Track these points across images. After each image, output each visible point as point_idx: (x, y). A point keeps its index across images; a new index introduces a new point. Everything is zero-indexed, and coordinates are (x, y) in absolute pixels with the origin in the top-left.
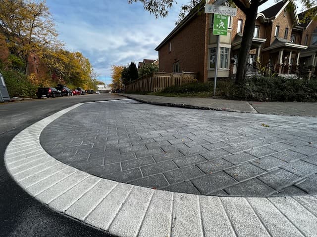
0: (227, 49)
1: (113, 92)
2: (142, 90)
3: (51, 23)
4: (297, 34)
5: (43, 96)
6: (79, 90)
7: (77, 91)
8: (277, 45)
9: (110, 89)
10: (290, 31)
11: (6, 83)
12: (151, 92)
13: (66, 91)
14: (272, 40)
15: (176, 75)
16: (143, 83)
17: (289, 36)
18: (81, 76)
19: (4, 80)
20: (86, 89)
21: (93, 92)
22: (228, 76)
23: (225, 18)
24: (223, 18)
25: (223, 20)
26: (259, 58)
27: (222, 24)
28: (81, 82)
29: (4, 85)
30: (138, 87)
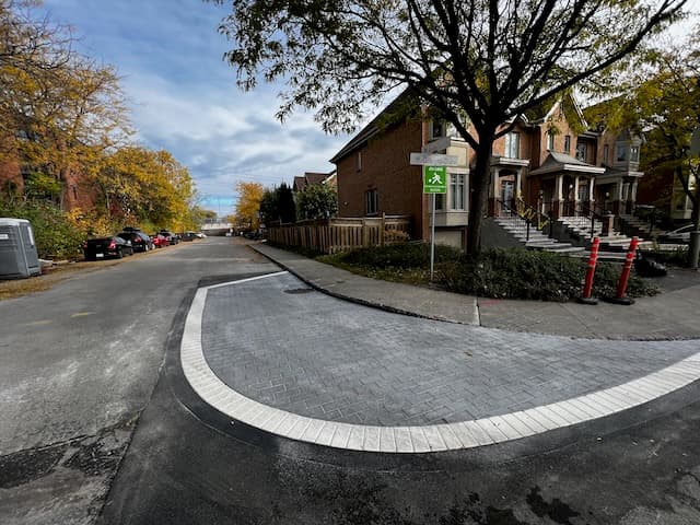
0: (462, 176)
1: (235, 234)
2: (304, 244)
3: (119, 105)
4: (588, 144)
5: (98, 255)
6: (165, 235)
7: (161, 237)
8: (552, 168)
9: (229, 226)
10: (574, 141)
11: (35, 238)
12: (323, 253)
13: (143, 242)
14: (543, 158)
15: (371, 223)
16: (307, 232)
17: (573, 150)
18: (171, 204)
19: (34, 233)
20: (178, 230)
21: (193, 237)
22: (466, 224)
23: (441, 170)
24: (438, 169)
25: (438, 173)
26: (519, 191)
27: (437, 178)
28: (169, 216)
29: (32, 242)
30: (296, 235)
